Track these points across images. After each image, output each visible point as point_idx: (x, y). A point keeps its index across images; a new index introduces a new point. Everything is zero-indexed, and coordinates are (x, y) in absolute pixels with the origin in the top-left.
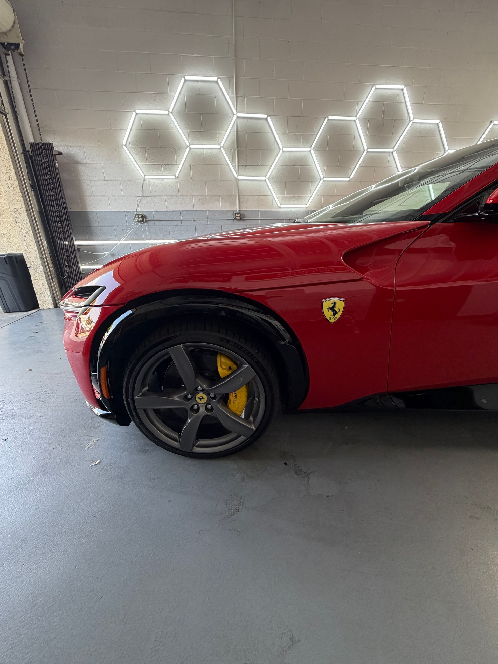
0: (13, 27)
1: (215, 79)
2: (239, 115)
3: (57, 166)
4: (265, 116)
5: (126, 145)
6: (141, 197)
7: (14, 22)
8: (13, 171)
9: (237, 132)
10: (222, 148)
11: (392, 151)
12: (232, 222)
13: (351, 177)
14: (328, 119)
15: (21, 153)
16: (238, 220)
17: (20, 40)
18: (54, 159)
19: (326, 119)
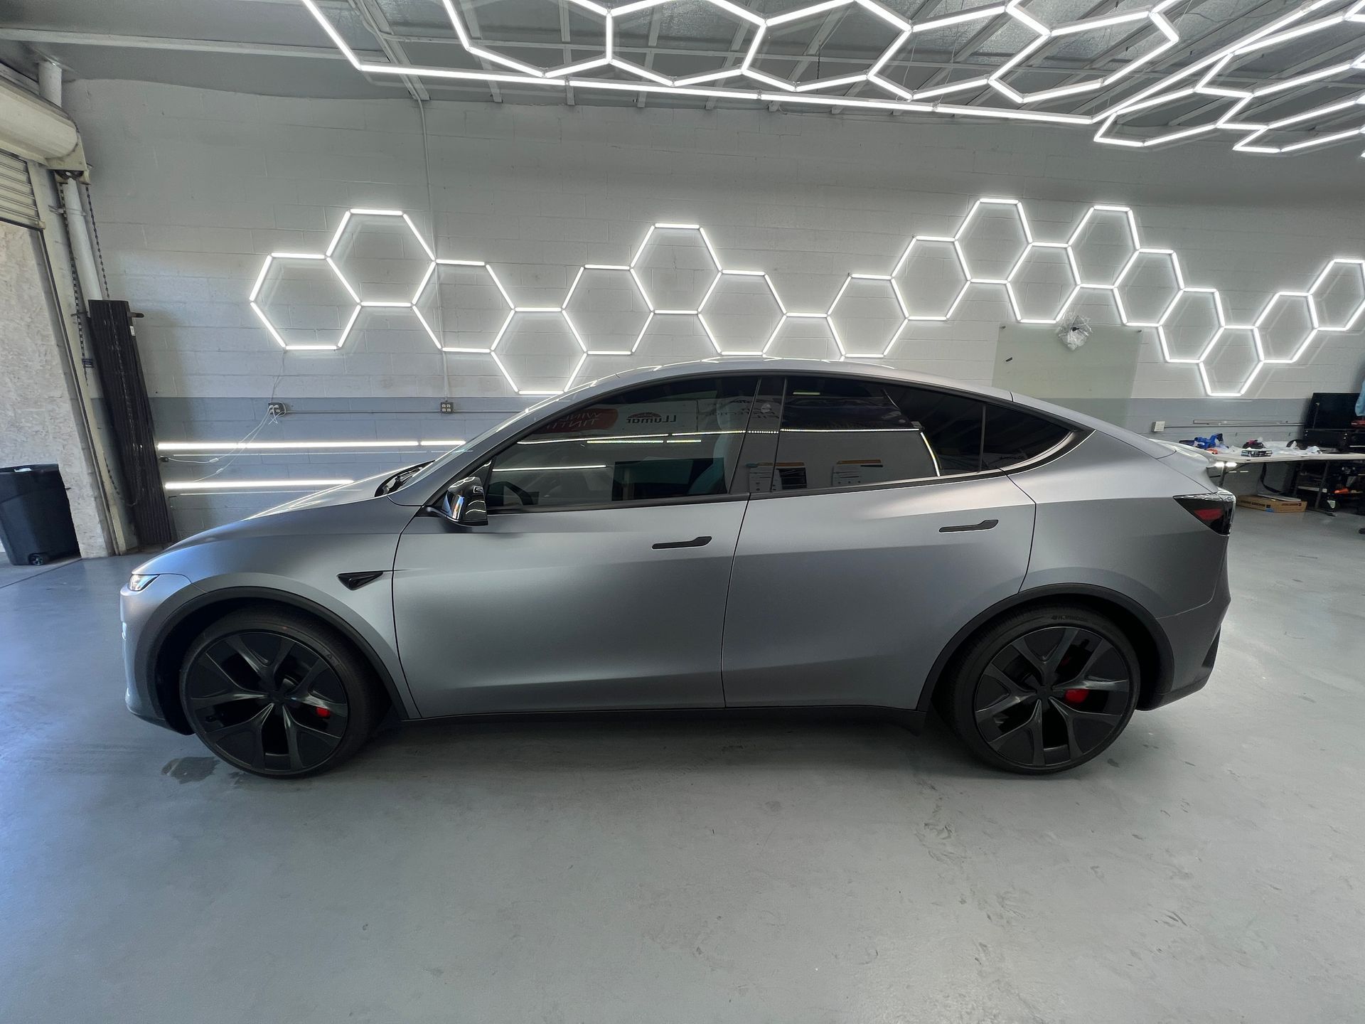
0: (74, 150)
1: (399, 213)
2: (439, 261)
3: (133, 333)
4: (482, 264)
5: (256, 301)
6: (280, 378)
7: (77, 145)
8: (53, 341)
9: (441, 285)
10: (414, 308)
11: (696, 312)
12: (439, 416)
13: (633, 351)
14: (585, 268)
15: (72, 315)
16: (446, 412)
17: (84, 167)
18: (128, 323)
19: (582, 269)
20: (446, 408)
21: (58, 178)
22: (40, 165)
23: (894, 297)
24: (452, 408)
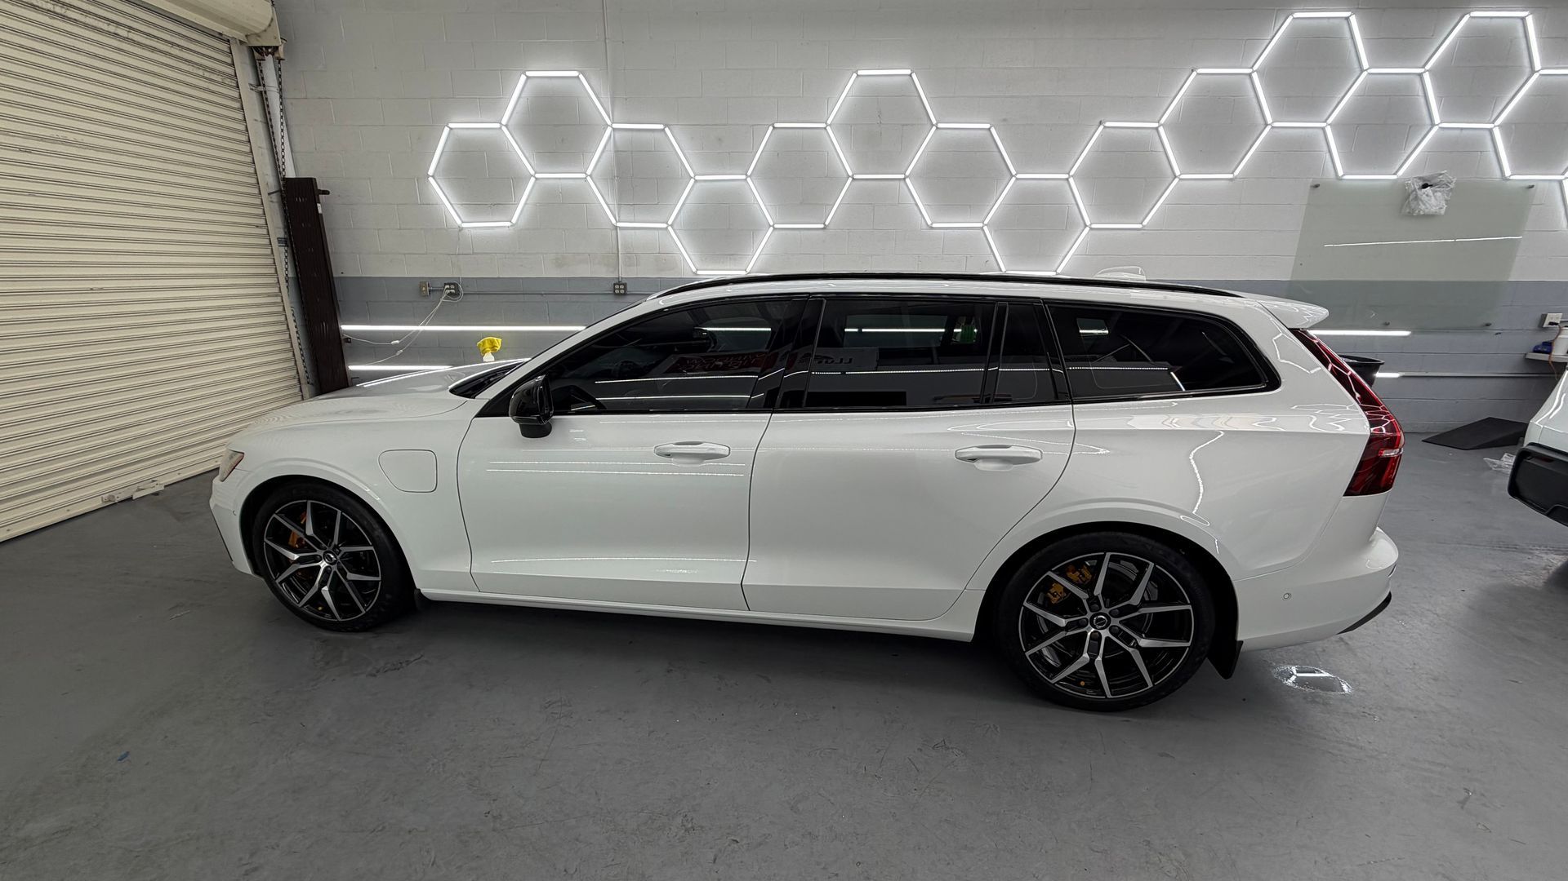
0: (270, 25)
1: (575, 74)
2: (615, 126)
3: (320, 211)
4: (661, 127)
5: (434, 176)
6: (456, 256)
7: (272, 19)
9: (616, 151)
10: (589, 179)
11: (902, 176)
12: (611, 298)
13: (827, 223)
14: (774, 128)
15: (269, 194)
16: (620, 294)
17: (278, 42)
18: (316, 201)
19: (771, 128)
20: (620, 289)
21: (256, 54)
22: (241, 42)
23: (1162, 150)
24: (625, 289)
